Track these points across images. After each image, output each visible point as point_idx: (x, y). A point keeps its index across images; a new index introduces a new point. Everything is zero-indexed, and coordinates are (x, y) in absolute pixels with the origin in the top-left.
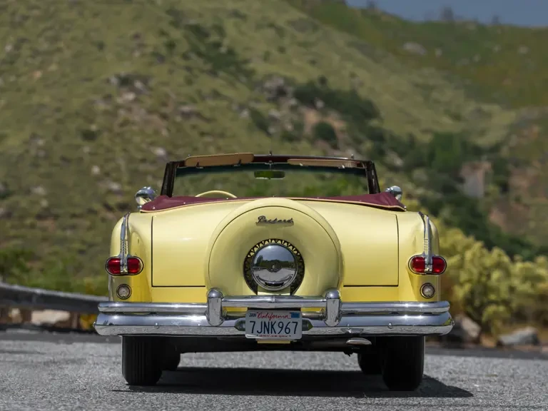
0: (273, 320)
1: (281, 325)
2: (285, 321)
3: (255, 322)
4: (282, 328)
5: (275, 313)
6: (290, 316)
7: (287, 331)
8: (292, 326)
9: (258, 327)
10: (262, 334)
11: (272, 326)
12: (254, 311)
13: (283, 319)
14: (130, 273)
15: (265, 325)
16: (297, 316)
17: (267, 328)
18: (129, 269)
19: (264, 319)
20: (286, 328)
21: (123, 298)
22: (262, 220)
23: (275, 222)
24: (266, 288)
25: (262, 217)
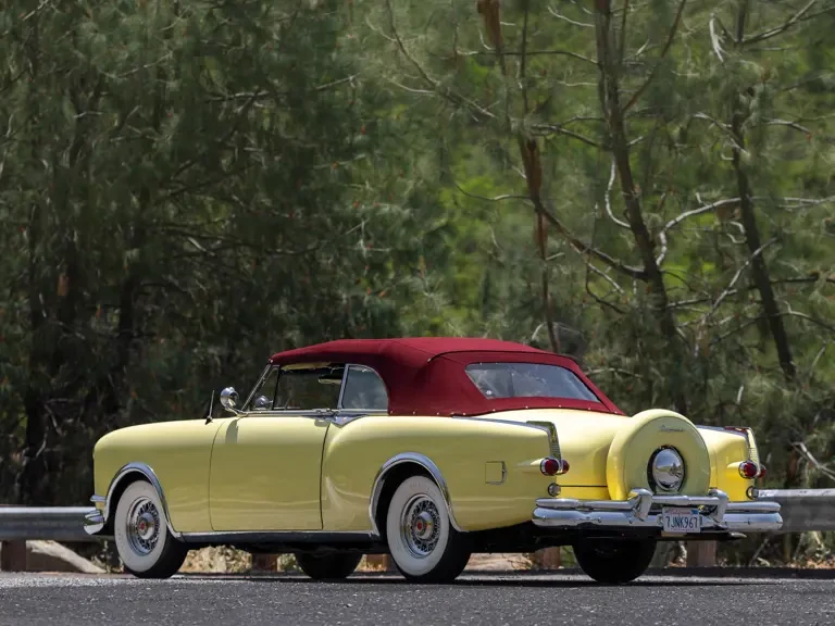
0: (681, 516)
1: (686, 520)
2: (690, 517)
3: (669, 518)
4: (687, 523)
5: (682, 510)
6: (691, 513)
7: (691, 525)
8: (693, 521)
9: (672, 522)
10: (676, 528)
11: (681, 521)
12: (667, 509)
13: (687, 515)
14: (562, 473)
15: (676, 520)
16: (696, 513)
17: (678, 522)
18: (563, 469)
19: (675, 516)
20: (690, 523)
21: (556, 495)
22: (664, 430)
23: (671, 431)
24: (664, 488)
25: (663, 426)
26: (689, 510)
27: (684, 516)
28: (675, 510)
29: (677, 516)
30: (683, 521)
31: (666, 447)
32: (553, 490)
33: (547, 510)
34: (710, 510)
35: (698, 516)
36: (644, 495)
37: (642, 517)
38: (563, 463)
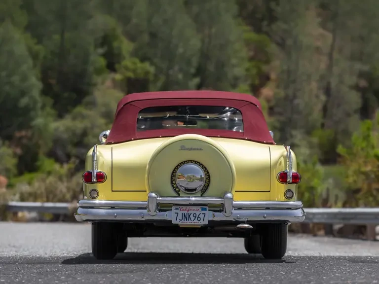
0: (190, 212)
1: (195, 215)
2: (198, 213)
3: (178, 214)
4: (195, 217)
5: (191, 207)
6: (200, 210)
7: (199, 219)
8: (202, 216)
9: (180, 217)
10: (183, 221)
11: (189, 216)
12: (178, 207)
13: (198, 211)
14: (97, 181)
15: (185, 216)
16: (205, 209)
17: (186, 217)
18: (97, 179)
19: (184, 212)
20: (198, 217)
21: (93, 198)
22: (183, 148)
23: (191, 149)
24: (186, 192)
25: (183, 146)
26: (199, 208)
27: (193, 212)
28: (184, 208)
29: (186, 212)
30: (191, 216)
35: (207, 212)
36: (150, 197)
37: (150, 213)
38: (97, 175)
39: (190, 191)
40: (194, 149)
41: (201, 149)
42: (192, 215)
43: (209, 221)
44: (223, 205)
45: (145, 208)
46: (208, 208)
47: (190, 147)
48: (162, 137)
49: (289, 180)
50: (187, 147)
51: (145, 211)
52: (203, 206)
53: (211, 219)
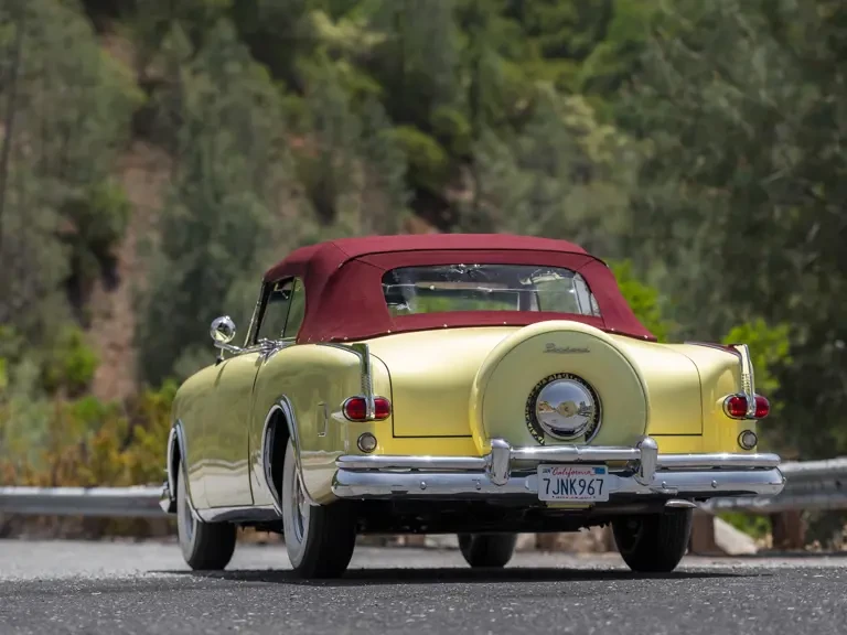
0: (573, 477)
1: (582, 484)
2: (588, 479)
3: (549, 480)
4: (584, 487)
5: (576, 468)
6: (593, 472)
7: (591, 490)
8: (596, 485)
9: (554, 486)
10: (560, 495)
11: (572, 485)
12: (548, 467)
13: (588, 474)
14: (376, 417)
15: (563, 484)
16: (602, 471)
17: (565, 487)
18: (376, 413)
19: (560, 477)
20: (589, 487)
21: (368, 451)
22: (551, 349)
23: (567, 351)
24: (557, 436)
25: (550, 344)
26: (590, 468)
27: (578, 477)
28: (561, 468)
29: (564, 477)
30: (576, 485)
31: (563, 376)
32: (365, 443)
33: (353, 474)
34: (631, 468)
35: (605, 477)
36: (496, 447)
37: (495, 480)
38: (376, 404)
39: (564, 435)
40: (574, 351)
41: (586, 351)
42: (577, 482)
43: (610, 495)
44: (637, 462)
45: (482, 471)
46: (606, 468)
47: (564, 347)
48: (449, 327)
49: (751, 412)
50: (558, 346)
51: (481, 476)
52: (597, 464)
53: (615, 490)
